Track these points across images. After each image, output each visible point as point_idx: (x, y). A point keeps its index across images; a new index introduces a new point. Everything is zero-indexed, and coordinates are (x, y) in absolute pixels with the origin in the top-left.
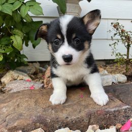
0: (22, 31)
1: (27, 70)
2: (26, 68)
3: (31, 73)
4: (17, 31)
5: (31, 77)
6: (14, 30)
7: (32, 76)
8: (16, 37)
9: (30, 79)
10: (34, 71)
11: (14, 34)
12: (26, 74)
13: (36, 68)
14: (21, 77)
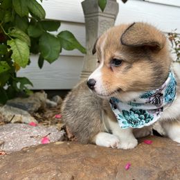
0: (27, 34)
1: (26, 105)
2: (25, 102)
3: (33, 109)
4: (19, 32)
5: (36, 118)
6: (14, 31)
7: (37, 115)
8: (18, 42)
9: (34, 121)
10: (39, 106)
11: (14, 38)
12: (26, 112)
13: (41, 101)
14: (18, 117)
